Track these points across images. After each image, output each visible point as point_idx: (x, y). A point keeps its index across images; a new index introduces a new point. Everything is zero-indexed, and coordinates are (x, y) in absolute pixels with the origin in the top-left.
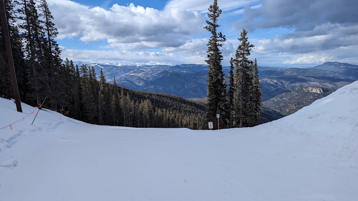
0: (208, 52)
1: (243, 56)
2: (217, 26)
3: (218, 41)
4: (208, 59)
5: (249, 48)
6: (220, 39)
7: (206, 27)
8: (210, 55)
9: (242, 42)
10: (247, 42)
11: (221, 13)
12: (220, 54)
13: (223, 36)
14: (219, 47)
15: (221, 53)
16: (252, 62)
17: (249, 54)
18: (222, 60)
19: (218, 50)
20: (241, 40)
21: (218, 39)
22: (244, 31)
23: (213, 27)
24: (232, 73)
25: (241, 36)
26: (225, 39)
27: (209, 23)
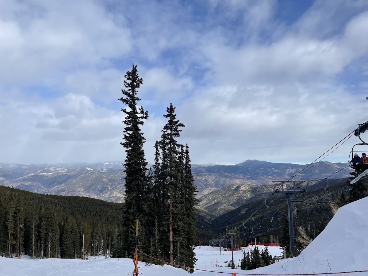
0: (124, 132)
1: (171, 137)
2: (138, 99)
3: (139, 117)
4: (124, 141)
5: (179, 128)
6: (142, 115)
7: (122, 99)
8: (128, 135)
9: (169, 119)
10: (176, 120)
11: (141, 83)
12: (142, 136)
13: (145, 112)
14: (140, 126)
15: (142, 134)
16: (182, 146)
17: (178, 135)
18: (144, 143)
19: (138, 129)
20: (167, 116)
21: (139, 115)
22: (171, 106)
23: (131, 100)
24: (158, 162)
25: (168, 111)
26: (147, 115)
27: (126, 93)
